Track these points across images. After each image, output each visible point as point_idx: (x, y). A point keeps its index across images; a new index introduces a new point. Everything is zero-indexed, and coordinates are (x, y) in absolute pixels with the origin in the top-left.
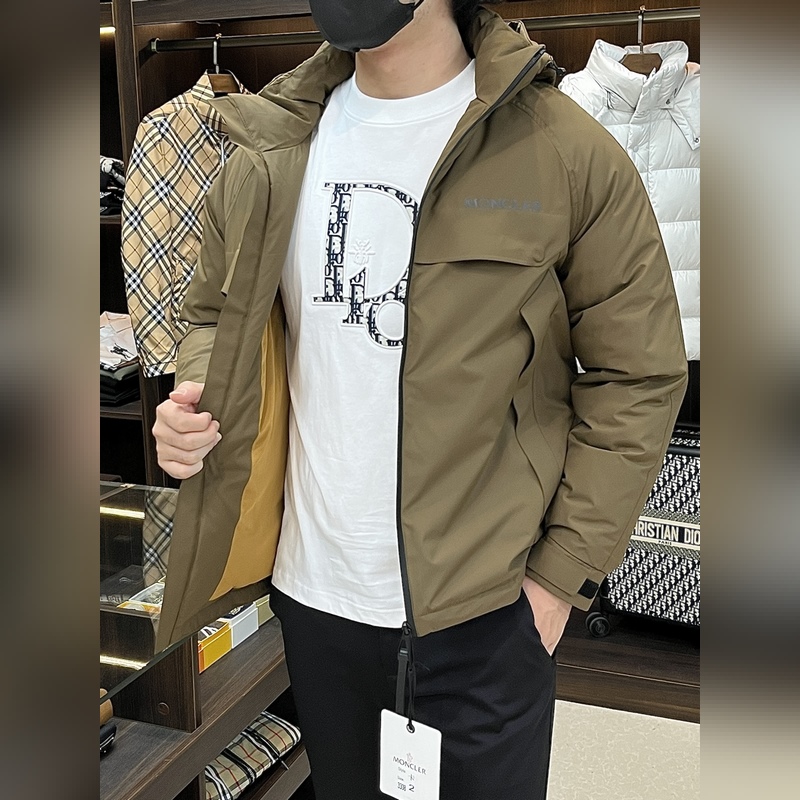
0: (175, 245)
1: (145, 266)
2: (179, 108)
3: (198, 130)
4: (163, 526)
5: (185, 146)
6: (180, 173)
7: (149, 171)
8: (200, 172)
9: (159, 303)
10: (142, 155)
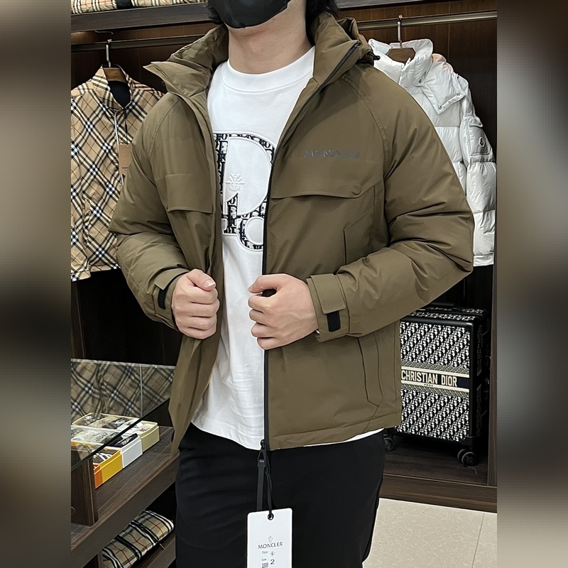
0: (84, 189)
3: (98, 108)
5: (88, 119)
6: (85, 138)
8: (100, 137)
9: (74, 230)
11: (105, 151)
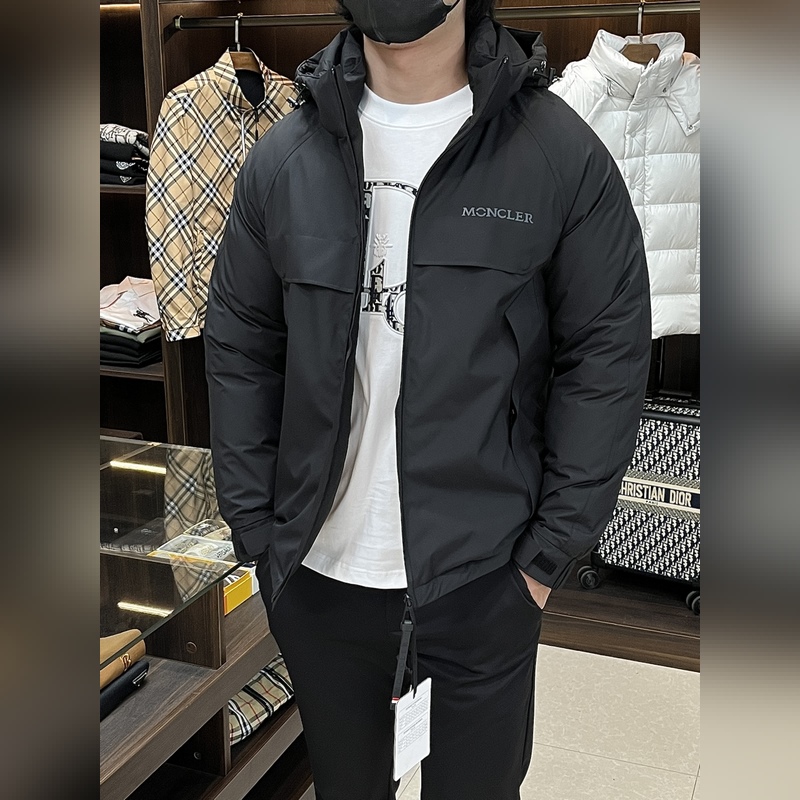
0: (196, 216)
1: (168, 235)
2: (201, 85)
3: (220, 106)
4: (183, 481)
5: (207, 121)
6: (202, 147)
7: (173, 145)
8: (221, 145)
9: (181, 271)
10: (166, 129)
11: (227, 166)
